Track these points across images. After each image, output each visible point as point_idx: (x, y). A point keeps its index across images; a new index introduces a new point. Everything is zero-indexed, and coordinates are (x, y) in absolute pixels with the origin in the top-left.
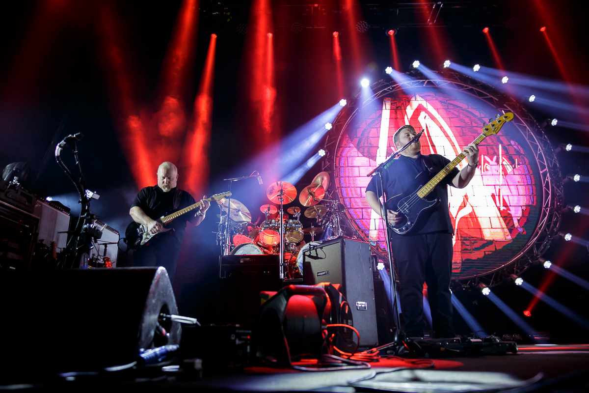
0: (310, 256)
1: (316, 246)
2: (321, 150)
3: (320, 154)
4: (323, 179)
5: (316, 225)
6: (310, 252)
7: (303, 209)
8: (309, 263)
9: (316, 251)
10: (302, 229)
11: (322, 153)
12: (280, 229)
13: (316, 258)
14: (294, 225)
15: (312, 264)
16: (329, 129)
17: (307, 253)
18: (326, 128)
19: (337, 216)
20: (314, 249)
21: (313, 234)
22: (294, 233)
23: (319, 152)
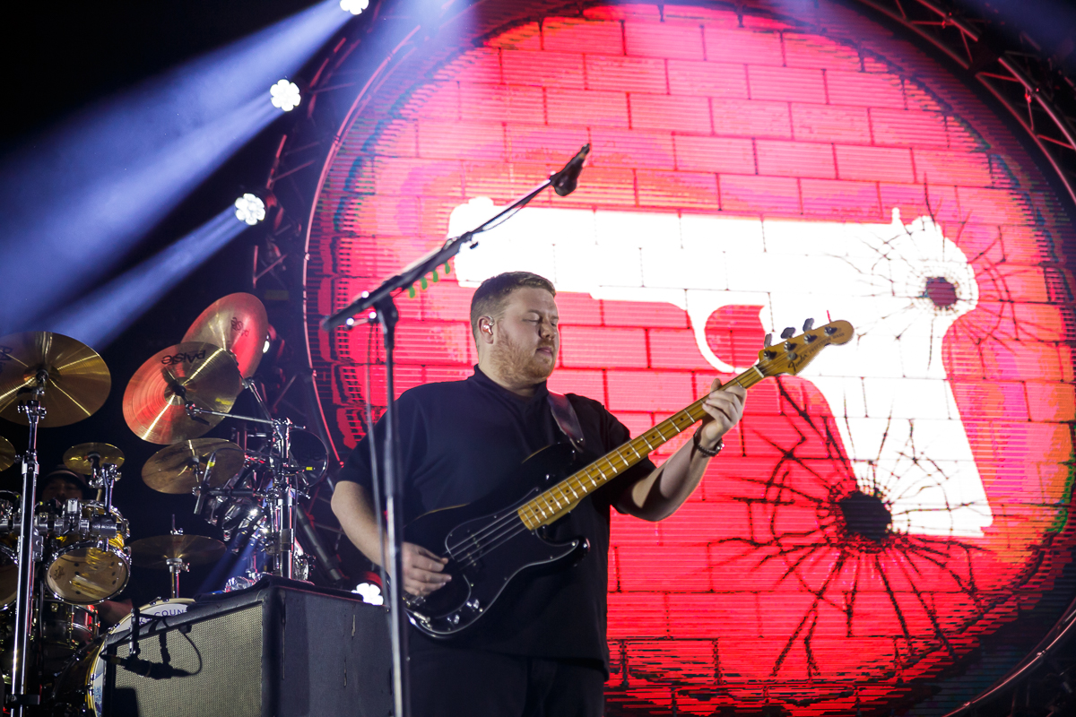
0: (134, 664)
1: (164, 619)
2: (248, 197)
3: (240, 216)
4: (235, 325)
5: (196, 526)
6: (136, 647)
7: (138, 452)
8: (130, 694)
9: (163, 641)
10: (127, 542)
11: (250, 209)
12: (21, 539)
13: (162, 670)
14: (85, 524)
15: (144, 700)
16: (288, 108)
17: (124, 651)
18: (276, 103)
19: (284, 486)
20: (152, 633)
21: (177, 563)
22: (92, 556)
23: (239, 203)
